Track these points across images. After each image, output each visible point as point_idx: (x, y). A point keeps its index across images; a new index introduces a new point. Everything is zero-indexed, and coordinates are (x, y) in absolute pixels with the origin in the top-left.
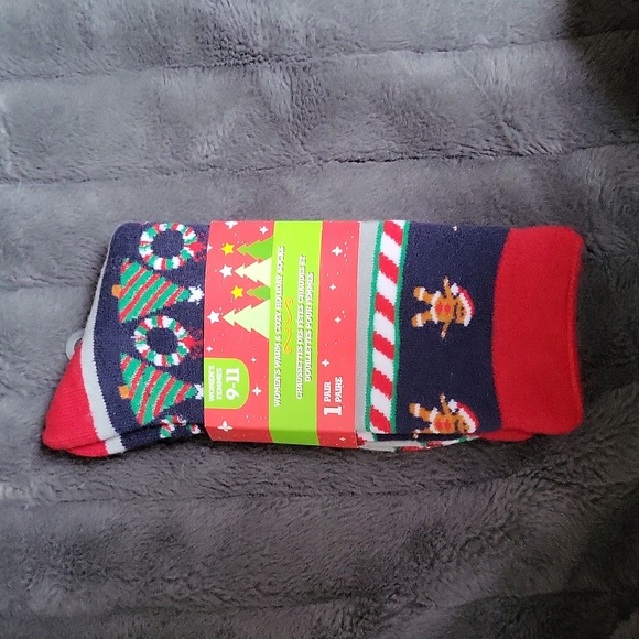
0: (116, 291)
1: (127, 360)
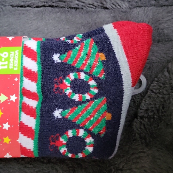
0: (109, 116)
1: (101, 75)
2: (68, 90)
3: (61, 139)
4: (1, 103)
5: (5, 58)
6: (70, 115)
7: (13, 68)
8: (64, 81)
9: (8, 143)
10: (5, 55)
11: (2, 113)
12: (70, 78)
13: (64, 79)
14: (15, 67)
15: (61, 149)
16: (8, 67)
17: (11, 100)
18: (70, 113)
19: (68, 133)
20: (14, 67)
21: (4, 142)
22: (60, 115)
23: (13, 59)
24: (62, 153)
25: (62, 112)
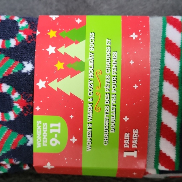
2: (16, 99)
3: (25, 36)
4: (58, 79)
5: (54, 137)
6: (12, 65)
7: (42, 123)
8: (21, 110)
9: (51, 31)
10: (54, 142)
11: (56, 66)
12: (14, 114)
13: (22, 112)
14: (40, 125)
15: (26, 25)
16: (49, 126)
17: (45, 82)
18: (12, 68)
19: (16, 43)
20: (42, 125)
21: (55, 32)
22: (25, 65)
23: (44, 136)
24: (26, 21)
25: (23, 69)
